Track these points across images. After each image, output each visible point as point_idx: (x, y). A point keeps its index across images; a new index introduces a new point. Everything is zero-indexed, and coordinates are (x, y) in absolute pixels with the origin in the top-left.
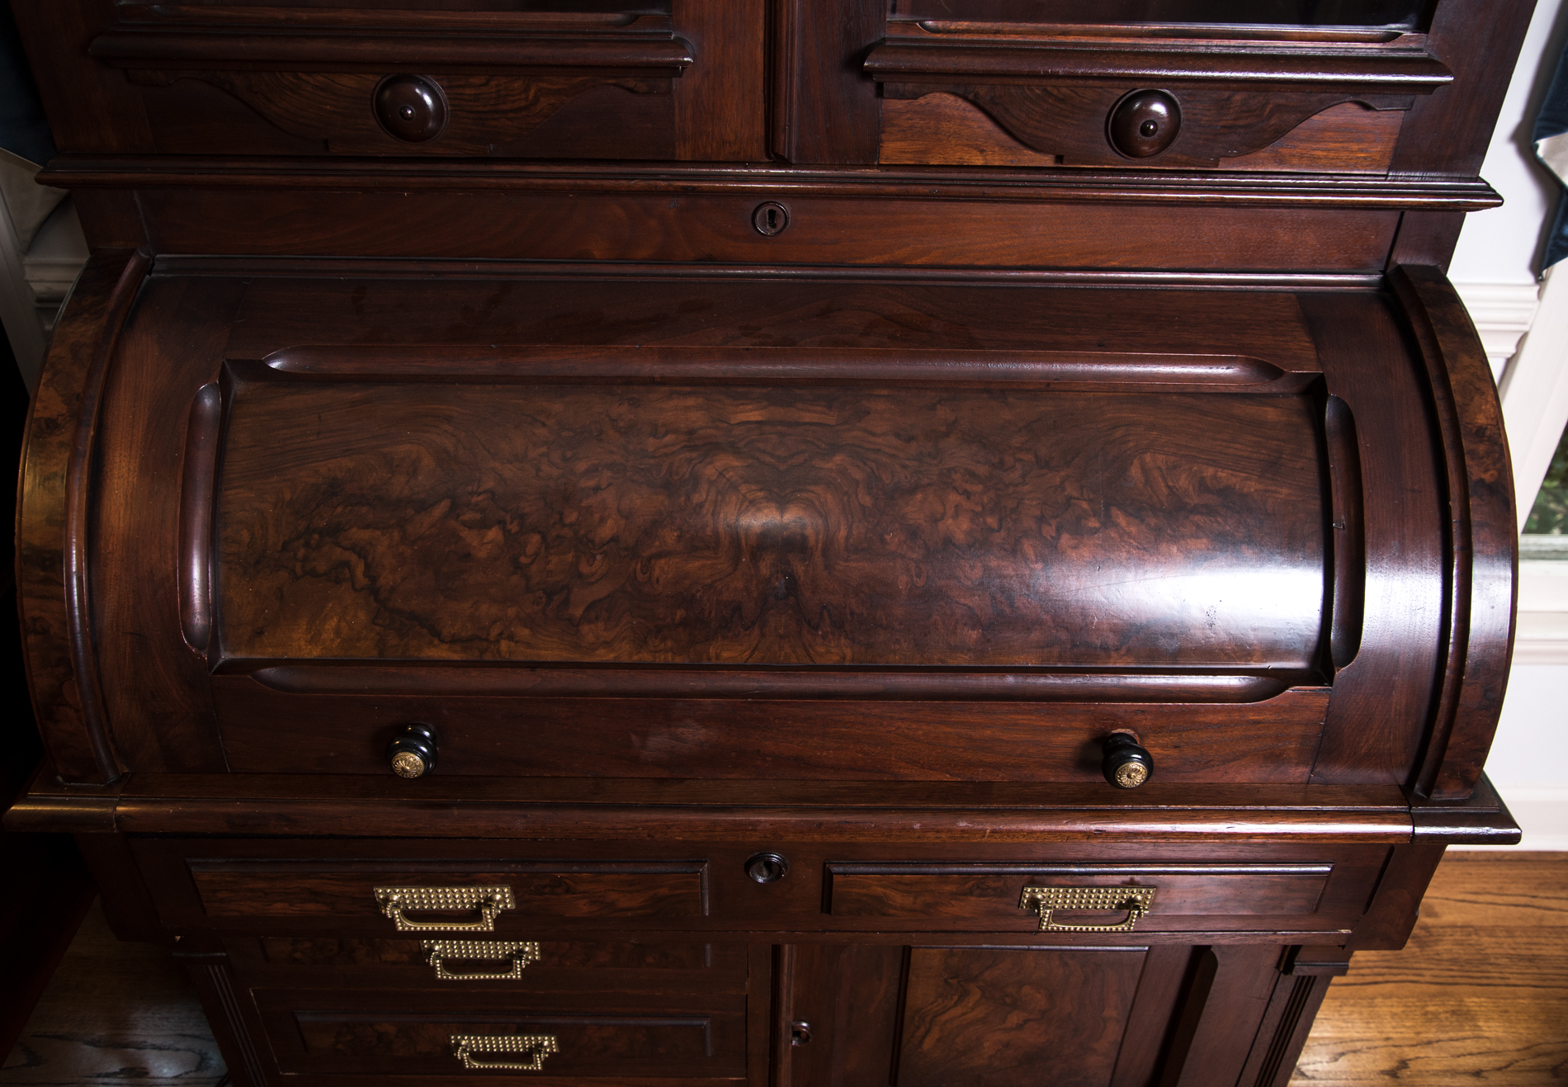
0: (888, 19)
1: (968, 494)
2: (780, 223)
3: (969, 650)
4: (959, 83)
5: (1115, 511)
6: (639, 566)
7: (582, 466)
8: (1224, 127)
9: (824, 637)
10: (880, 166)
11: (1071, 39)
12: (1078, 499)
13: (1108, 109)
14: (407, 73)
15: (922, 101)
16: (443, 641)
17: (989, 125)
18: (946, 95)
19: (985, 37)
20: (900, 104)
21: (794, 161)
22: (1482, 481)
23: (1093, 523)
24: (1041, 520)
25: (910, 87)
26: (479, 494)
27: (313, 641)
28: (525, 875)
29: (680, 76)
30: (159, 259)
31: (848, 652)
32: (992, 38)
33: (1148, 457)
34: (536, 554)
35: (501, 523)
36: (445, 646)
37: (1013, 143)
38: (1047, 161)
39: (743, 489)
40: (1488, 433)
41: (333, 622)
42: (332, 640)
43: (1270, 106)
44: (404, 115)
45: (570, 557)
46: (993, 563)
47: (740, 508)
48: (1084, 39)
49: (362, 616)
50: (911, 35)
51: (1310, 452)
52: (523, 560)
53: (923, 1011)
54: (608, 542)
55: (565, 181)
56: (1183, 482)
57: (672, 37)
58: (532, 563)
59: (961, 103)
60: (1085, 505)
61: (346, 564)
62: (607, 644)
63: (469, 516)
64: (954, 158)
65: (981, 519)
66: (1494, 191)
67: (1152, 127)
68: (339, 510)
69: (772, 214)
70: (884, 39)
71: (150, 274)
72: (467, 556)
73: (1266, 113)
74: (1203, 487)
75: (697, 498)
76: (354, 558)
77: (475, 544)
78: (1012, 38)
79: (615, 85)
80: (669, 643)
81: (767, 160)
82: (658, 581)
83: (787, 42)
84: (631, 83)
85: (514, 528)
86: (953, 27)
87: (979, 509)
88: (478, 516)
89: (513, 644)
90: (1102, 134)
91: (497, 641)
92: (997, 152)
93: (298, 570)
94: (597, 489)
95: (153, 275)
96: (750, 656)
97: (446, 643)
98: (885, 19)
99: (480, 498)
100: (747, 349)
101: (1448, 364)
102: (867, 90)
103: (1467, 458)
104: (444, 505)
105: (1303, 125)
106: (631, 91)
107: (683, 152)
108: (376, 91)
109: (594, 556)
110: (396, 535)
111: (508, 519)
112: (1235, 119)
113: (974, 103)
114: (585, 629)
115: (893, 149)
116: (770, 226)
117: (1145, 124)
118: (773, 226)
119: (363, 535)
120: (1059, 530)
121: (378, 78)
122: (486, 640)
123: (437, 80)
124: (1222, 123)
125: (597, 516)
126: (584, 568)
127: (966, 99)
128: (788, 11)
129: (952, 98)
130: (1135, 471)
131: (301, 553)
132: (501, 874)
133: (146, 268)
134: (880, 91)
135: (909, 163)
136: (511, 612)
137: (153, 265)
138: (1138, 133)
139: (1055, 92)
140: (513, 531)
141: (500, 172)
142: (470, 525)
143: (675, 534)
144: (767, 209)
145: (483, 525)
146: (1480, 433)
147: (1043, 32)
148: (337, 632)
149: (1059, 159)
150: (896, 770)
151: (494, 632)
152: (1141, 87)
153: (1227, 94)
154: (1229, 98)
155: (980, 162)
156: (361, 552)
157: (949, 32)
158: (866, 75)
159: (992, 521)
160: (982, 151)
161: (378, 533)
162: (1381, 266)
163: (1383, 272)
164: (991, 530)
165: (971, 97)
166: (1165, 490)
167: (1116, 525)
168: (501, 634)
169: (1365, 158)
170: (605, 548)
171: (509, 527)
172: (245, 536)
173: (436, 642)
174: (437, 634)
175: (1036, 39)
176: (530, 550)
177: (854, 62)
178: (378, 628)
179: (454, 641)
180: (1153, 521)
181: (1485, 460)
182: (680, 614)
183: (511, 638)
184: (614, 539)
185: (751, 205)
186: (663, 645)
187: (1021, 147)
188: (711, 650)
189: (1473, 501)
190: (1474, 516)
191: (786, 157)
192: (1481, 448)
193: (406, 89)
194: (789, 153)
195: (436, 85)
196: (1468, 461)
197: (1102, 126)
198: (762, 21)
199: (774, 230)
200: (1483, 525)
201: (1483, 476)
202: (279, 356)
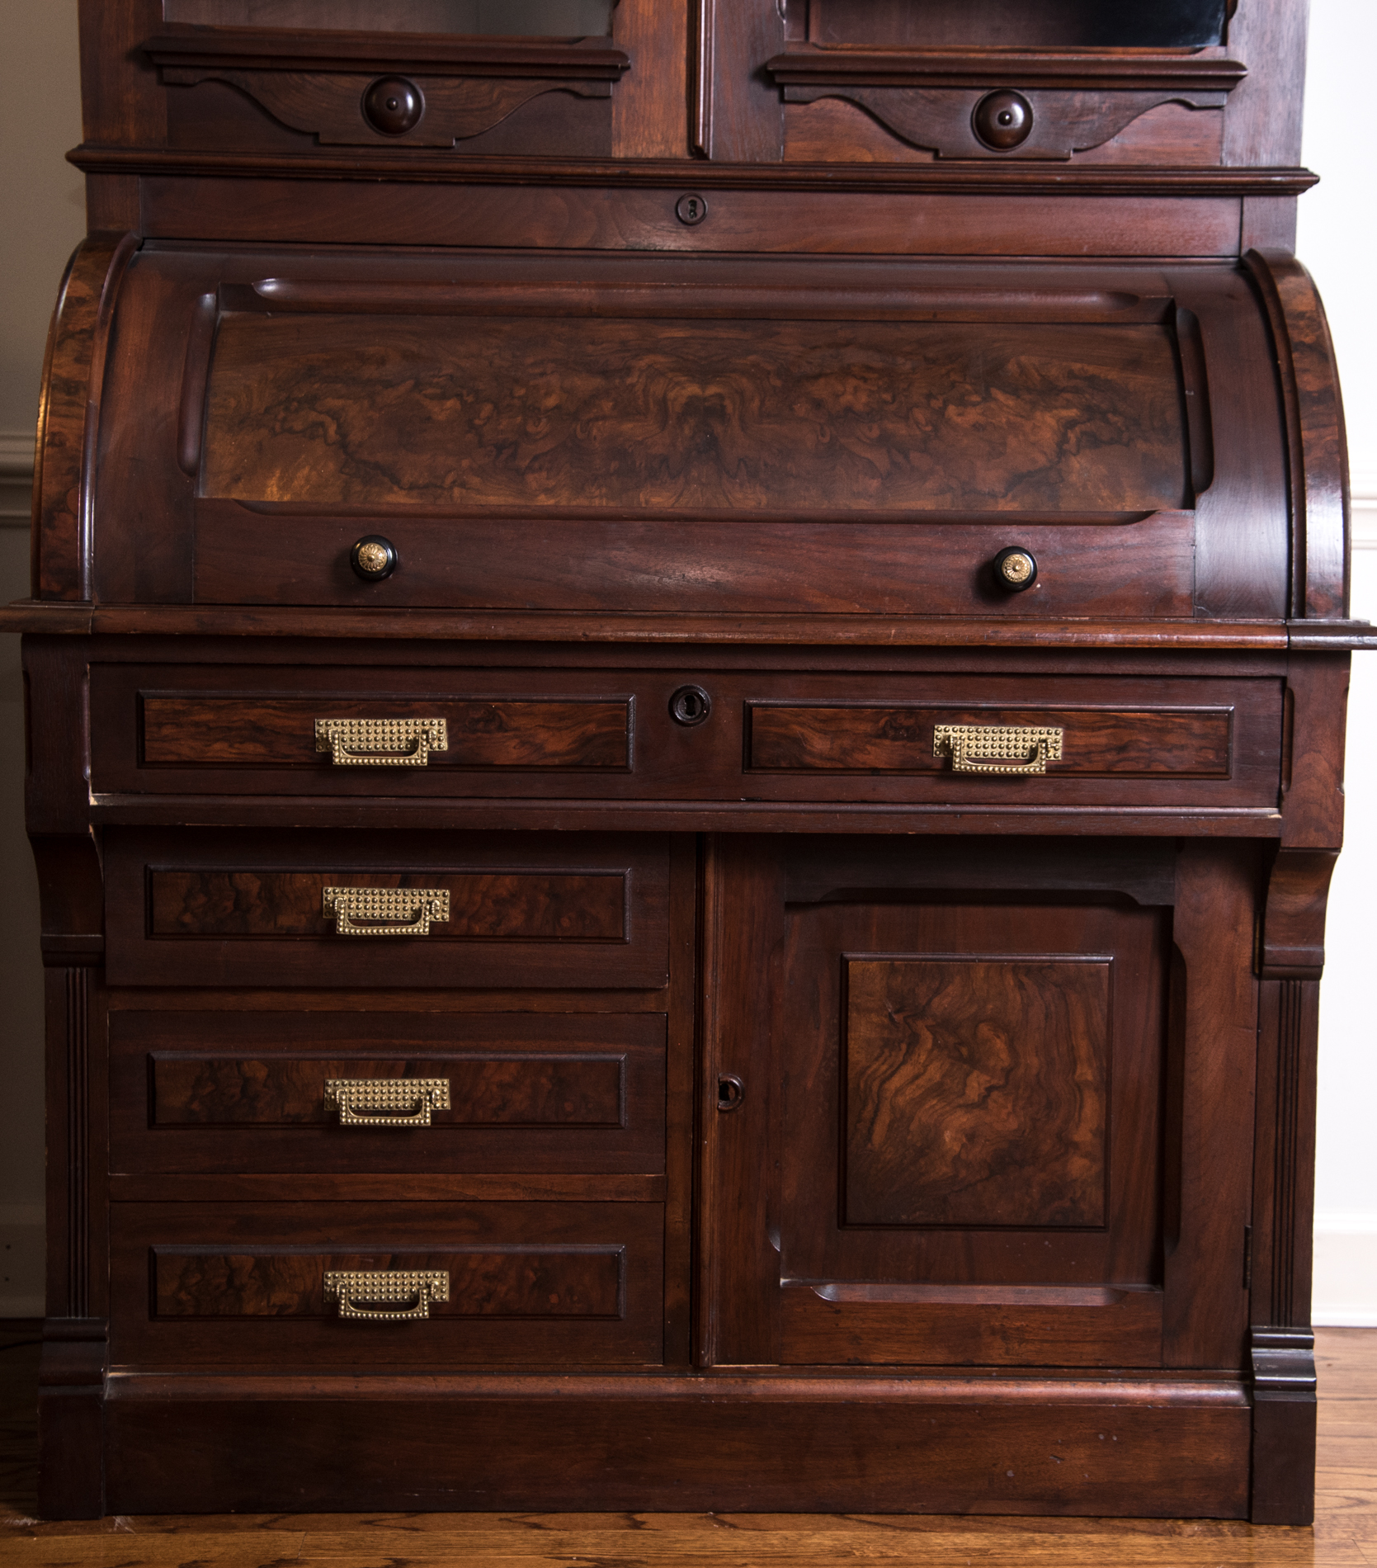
0: (786, 40)
1: (865, 380)
3: (871, 496)
4: (846, 84)
5: (995, 391)
6: (579, 427)
7: (530, 360)
9: (741, 485)
10: (785, 162)
12: (962, 383)
13: (972, 109)
14: (394, 75)
15: (817, 105)
16: (401, 488)
17: (875, 126)
18: (836, 99)
19: (865, 53)
20: (799, 109)
21: (711, 157)
22: (1304, 342)
23: (975, 398)
24: (930, 396)
25: (806, 93)
26: (440, 377)
27: (283, 488)
28: (461, 704)
29: (620, 80)
31: (764, 500)
32: (871, 53)
33: (1024, 358)
34: (489, 418)
35: (459, 396)
36: (404, 492)
37: (894, 141)
38: (927, 158)
39: (670, 375)
41: (306, 471)
42: (302, 487)
43: (1107, 106)
44: (390, 107)
45: (519, 419)
46: (890, 426)
47: (668, 385)
48: (945, 54)
49: (331, 466)
50: (803, 50)
52: (477, 422)
53: (869, 1072)
54: (552, 409)
55: (519, 167)
56: (1054, 372)
57: (613, 49)
58: (485, 424)
59: (849, 105)
60: (968, 387)
61: (322, 424)
62: (548, 491)
63: (430, 391)
64: (847, 158)
65: (877, 395)
66: (1312, 173)
67: (1007, 118)
68: (316, 386)
69: (694, 203)
70: (783, 54)
71: (139, 251)
72: (429, 419)
73: (1104, 111)
74: (1071, 375)
75: (629, 381)
76: (328, 420)
77: (436, 409)
78: (888, 53)
79: (563, 90)
80: (604, 490)
81: (689, 158)
82: (595, 438)
84: (577, 86)
85: (470, 399)
86: (839, 47)
87: (875, 388)
88: (438, 391)
89: (464, 491)
90: (971, 131)
91: (451, 488)
92: (884, 150)
93: (278, 427)
94: (543, 374)
95: (143, 252)
96: (676, 501)
97: (405, 489)
98: (783, 40)
99: (441, 379)
102: (774, 95)
103: (1289, 329)
104: (410, 383)
105: (1137, 121)
106: (578, 96)
107: (618, 150)
108: (367, 93)
109: (539, 420)
110: (366, 403)
111: (465, 392)
112: (1079, 116)
113: (860, 105)
114: (530, 478)
115: (796, 148)
116: (692, 214)
117: (1000, 116)
118: (695, 214)
119: (338, 403)
120: (946, 403)
121: (369, 79)
122: (441, 487)
123: (418, 82)
124: (1069, 120)
125: (543, 392)
126: (531, 429)
127: (853, 102)
129: (842, 102)
130: (1012, 367)
131: (282, 415)
132: (439, 703)
133: (138, 245)
134: (782, 100)
135: (809, 159)
136: (465, 463)
137: (143, 244)
138: (997, 123)
139: (926, 94)
140: (469, 401)
142: (432, 397)
143: (611, 404)
144: (688, 199)
145: (444, 397)
146: (1301, 316)
147: (911, 50)
148: (307, 480)
149: (936, 156)
150: (809, 600)
151: (449, 479)
152: (997, 85)
154: (1071, 98)
156: (334, 415)
157: (836, 50)
158: (769, 80)
159: (887, 397)
160: (870, 150)
161: (350, 402)
162: (1236, 249)
163: (1240, 256)
164: (886, 402)
165: (857, 99)
166: (1039, 378)
167: (996, 400)
168: (454, 482)
169: (1200, 150)
170: (549, 413)
171: (465, 398)
172: (233, 402)
173: (396, 488)
174: (396, 481)
175: (905, 54)
176: (483, 414)
177: (764, 74)
178: (344, 476)
179: (412, 487)
180: (1027, 397)
181: (1305, 330)
182: (614, 465)
183: (463, 485)
184: (557, 407)
185: (675, 196)
186: (598, 491)
187: (902, 145)
188: (641, 495)
189: (1295, 355)
190: (1296, 365)
191: (706, 151)
192: (1302, 323)
193: (393, 86)
194: (709, 149)
195: (418, 87)
196: (1290, 331)
197: (968, 122)
198: (684, 41)
199: (695, 219)
200: (1305, 371)
201: (1303, 339)
202: (269, 284)
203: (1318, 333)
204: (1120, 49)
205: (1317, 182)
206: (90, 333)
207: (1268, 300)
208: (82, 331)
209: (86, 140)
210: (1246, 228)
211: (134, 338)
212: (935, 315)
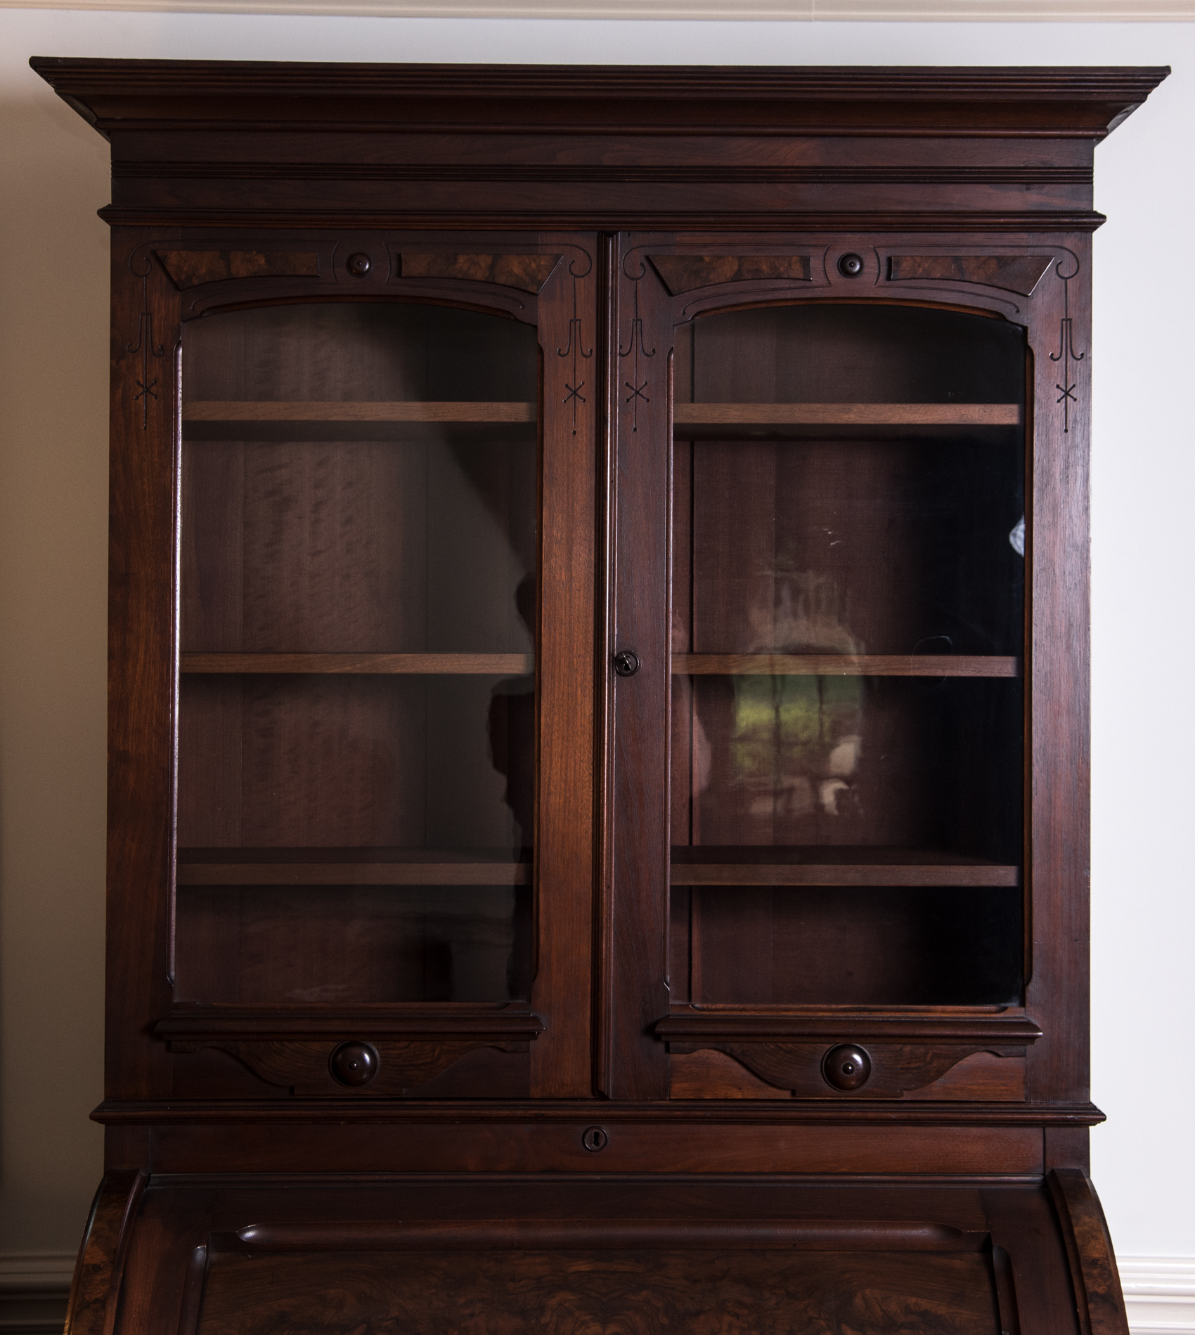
0: (670, 1003)
1: (737, 1316)
2: (602, 1142)
4: (719, 1040)
5: (844, 1327)
7: (461, 1301)
8: (902, 1069)
10: (670, 1100)
11: (791, 1014)
12: (817, 1319)
13: (821, 1058)
14: (356, 1041)
15: (695, 1054)
17: (743, 1071)
18: (711, 1051)
19: (734, 1013)
20: (682, 1057)
21: (611, 1097)
22: (1096, 1293)
24: (791, 1332)
25: (687, 1045)
26: (388, 1320)
29: (536, 1039)
30: (153, 1177)
32: (739, 1013)
33: (867, 1291)
37: (759, 1082)
38: (786, 1095)
39: (577, 1314)
40: (1100, 1263)
43: (930, 1055)
44: (351, 1067)
47: (575, 1325)
48: (799, 1014)
50: (686, 1012)
51: (986, 1287)
55: (455, 1112)
56: (893, 1307)
57: (531, 1015)
59: (722, 1055)
60: (823, 1323)
64: (721, 1095)
65: (747, 1332)
66: (1100, 1111)
67: (850, 1068)
69: (597, 1135)
70: (668, 1015)
71: (146, 1188)
73: (928, 1059)
74: (907, 1310)
75: (544, 1320)
78: (753, 1013)
79: (491, 1047)
81: (593, 1097)
83: (606, 1018)
84: (503, 1045)
86: (713, 1008)
87: (746, 1325)
90: (820, 1075)
92: (751, 1089)
94: (472, 1315)
95: (148, 1188)
98: (668, 1002)
99: (389, 1322)
100: (579, 1221)
101: (1074, 1222)
102: (661, 1047)
103: (1085, 1278)
104: (364, 1327)
105: (955, 1067)
106: (502, 1050)
107: (535, 1092)
108: (334, 1053)
112: (908, 1063)
113: (731, 1055)
115: (679, 1089)
116: (595, 1144)
117: (845, 1066)
118: (597, 1143)
121: (335, 1044)
123: (374, 1045)
124: (900, 1066)
127: (725, 1053)
128: (606, 998)
129: (716, 1053)
130: (858, 1301)
133: (146, 1182)
134: (668, 1050)
135: (690, 1097)
137: (149, 1180)
138: (842, 1072)
139: (784, 1047)
141: (409, 1106)
144: (596, 1130)
146: (1094, 1263)
147: (772, 1010)
149: (793, 1093)
152: (841, 1041)
153: (899, 1047)
154: (901, 1049)
155: (740, 1096)
157: (711, 1010)
158: (657, 1037)
160: (740, 1089)
162: (1041, 1170)
163: (1044, 1175)
165: (728, 1051)
166: (880, 1313)
169: (1007, 1090)
175: (767, 1014)
177: (651, 1031)
181: (1098, 1279)
185: (582, 1129)
187: (766, 1085)
189: (1091, 1306)
190: (1092, 1316)
191: (606, 1094)
192: (1095, 1272)
193: (355, 1051)
194: (608, 1091)
195: (374, 1048)
196: (1086, 1281)
197: (819, 1069)
198: (589, 1005)
199: (598, 1148)
200: (1100, 1322)
201: (1097, 1290)
202: (249, 1230)
203: (1108, 1283)
204: (939, 1008)
205: (1104, 1119)
206: (102, 1302)
207: (1067, 1240)
208: (96, 1301)
209: (107, 1097)
210: (1048, 1152)
211: (139, 1297)
212: (795, 1245)
